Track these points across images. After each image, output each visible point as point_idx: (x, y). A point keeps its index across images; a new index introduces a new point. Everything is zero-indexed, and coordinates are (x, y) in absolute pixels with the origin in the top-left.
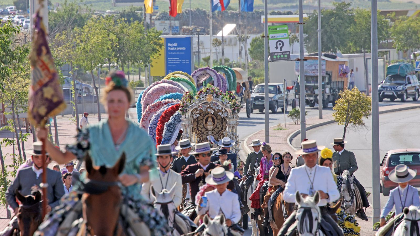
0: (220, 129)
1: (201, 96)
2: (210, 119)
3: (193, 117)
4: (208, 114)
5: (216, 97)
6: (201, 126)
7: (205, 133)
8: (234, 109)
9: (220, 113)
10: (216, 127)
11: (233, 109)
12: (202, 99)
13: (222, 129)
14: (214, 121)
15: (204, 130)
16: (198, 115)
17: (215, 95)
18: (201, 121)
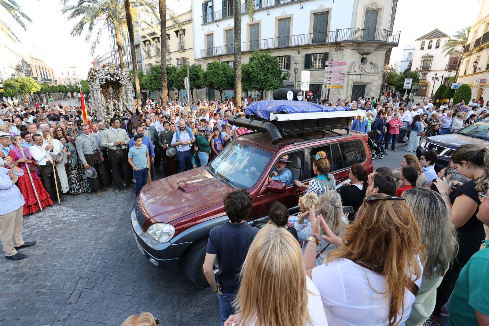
0: (118, 92)
1: (105, 69)
2: (110, 86)
3: (100, 83)
4: (109, 83)
5: (117, 69)
6: (105, 91)
7: (108, 95)
8: (131, 78)
9: (120, 81)
10: (115, 91)
11: (129, 78)
12: (106, 70)
13: (119, 92)
14: (113, 88)
15: (107, 93)
16: (104, 82)
17: (115, 69)
18: (104, 88)
